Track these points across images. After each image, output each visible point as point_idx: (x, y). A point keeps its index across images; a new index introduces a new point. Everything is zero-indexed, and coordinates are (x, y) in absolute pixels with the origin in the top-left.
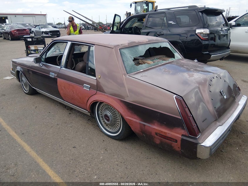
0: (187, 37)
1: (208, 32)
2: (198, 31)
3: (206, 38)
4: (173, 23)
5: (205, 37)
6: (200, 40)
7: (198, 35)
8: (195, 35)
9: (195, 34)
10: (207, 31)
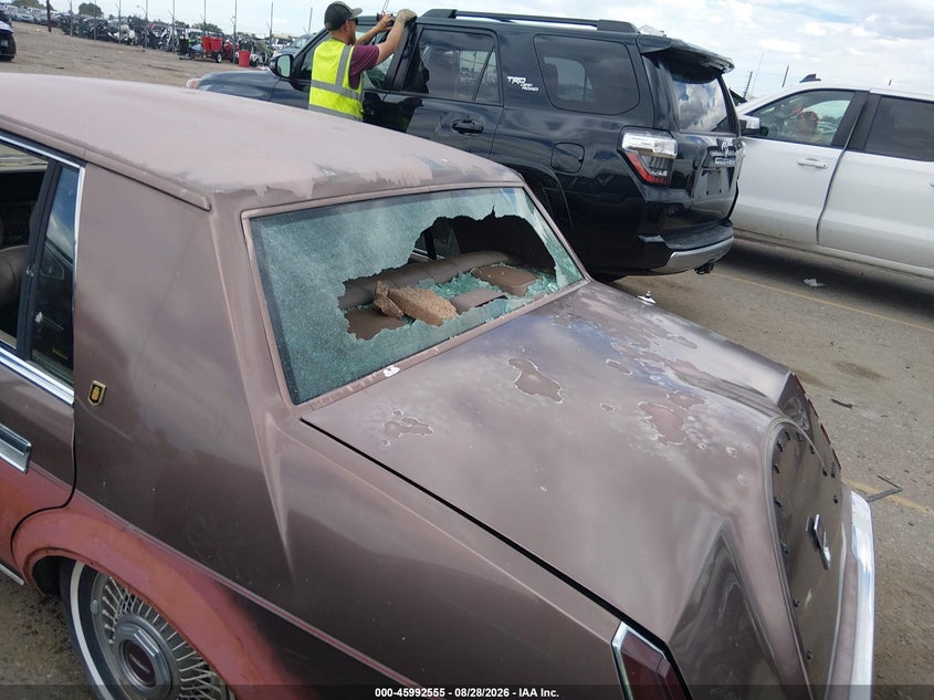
0: (581, 161)
1: (672, 153)
2: (631, 140)
3: (661, 177)
4: (527, 87)
5: (656, 170)
6: (635, 179)
7: (629, 155)
8: (619, 155)
9: (619, 151)
10: (665, 146)
